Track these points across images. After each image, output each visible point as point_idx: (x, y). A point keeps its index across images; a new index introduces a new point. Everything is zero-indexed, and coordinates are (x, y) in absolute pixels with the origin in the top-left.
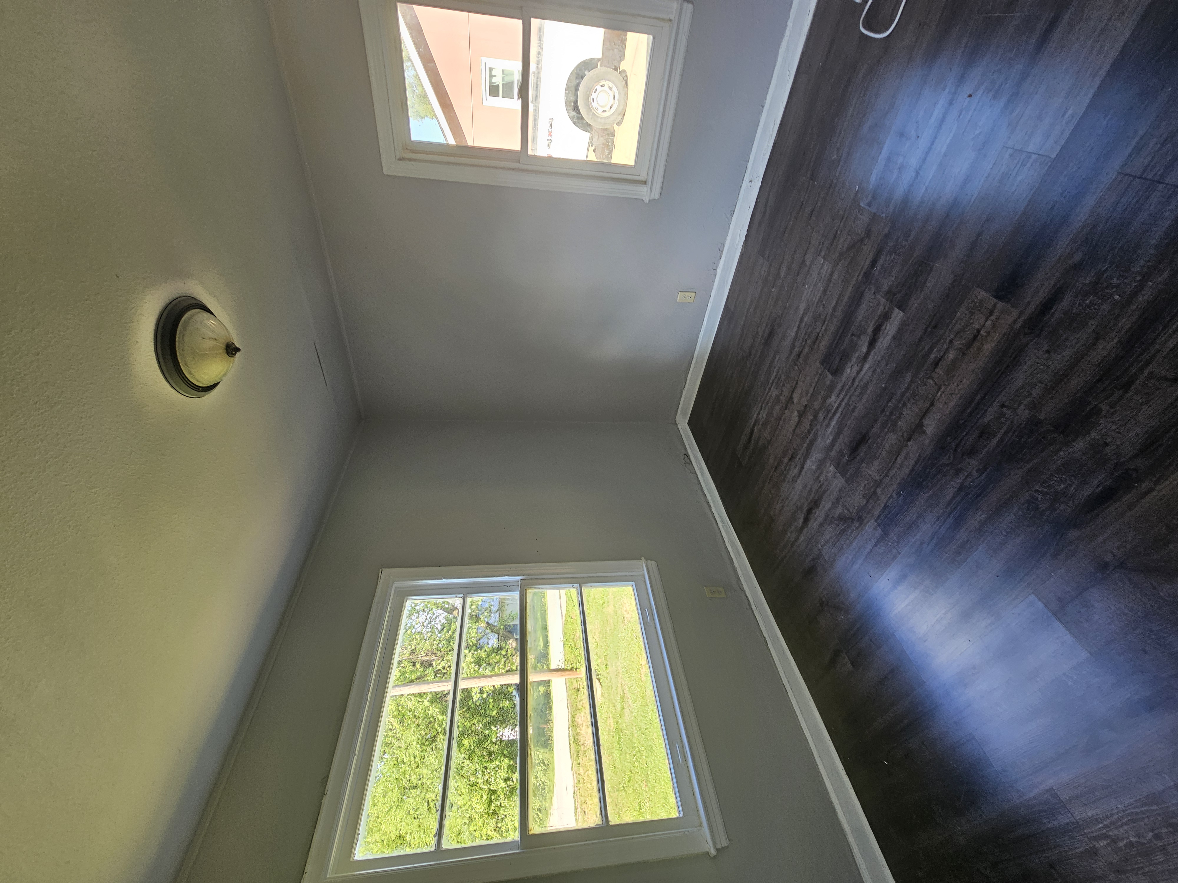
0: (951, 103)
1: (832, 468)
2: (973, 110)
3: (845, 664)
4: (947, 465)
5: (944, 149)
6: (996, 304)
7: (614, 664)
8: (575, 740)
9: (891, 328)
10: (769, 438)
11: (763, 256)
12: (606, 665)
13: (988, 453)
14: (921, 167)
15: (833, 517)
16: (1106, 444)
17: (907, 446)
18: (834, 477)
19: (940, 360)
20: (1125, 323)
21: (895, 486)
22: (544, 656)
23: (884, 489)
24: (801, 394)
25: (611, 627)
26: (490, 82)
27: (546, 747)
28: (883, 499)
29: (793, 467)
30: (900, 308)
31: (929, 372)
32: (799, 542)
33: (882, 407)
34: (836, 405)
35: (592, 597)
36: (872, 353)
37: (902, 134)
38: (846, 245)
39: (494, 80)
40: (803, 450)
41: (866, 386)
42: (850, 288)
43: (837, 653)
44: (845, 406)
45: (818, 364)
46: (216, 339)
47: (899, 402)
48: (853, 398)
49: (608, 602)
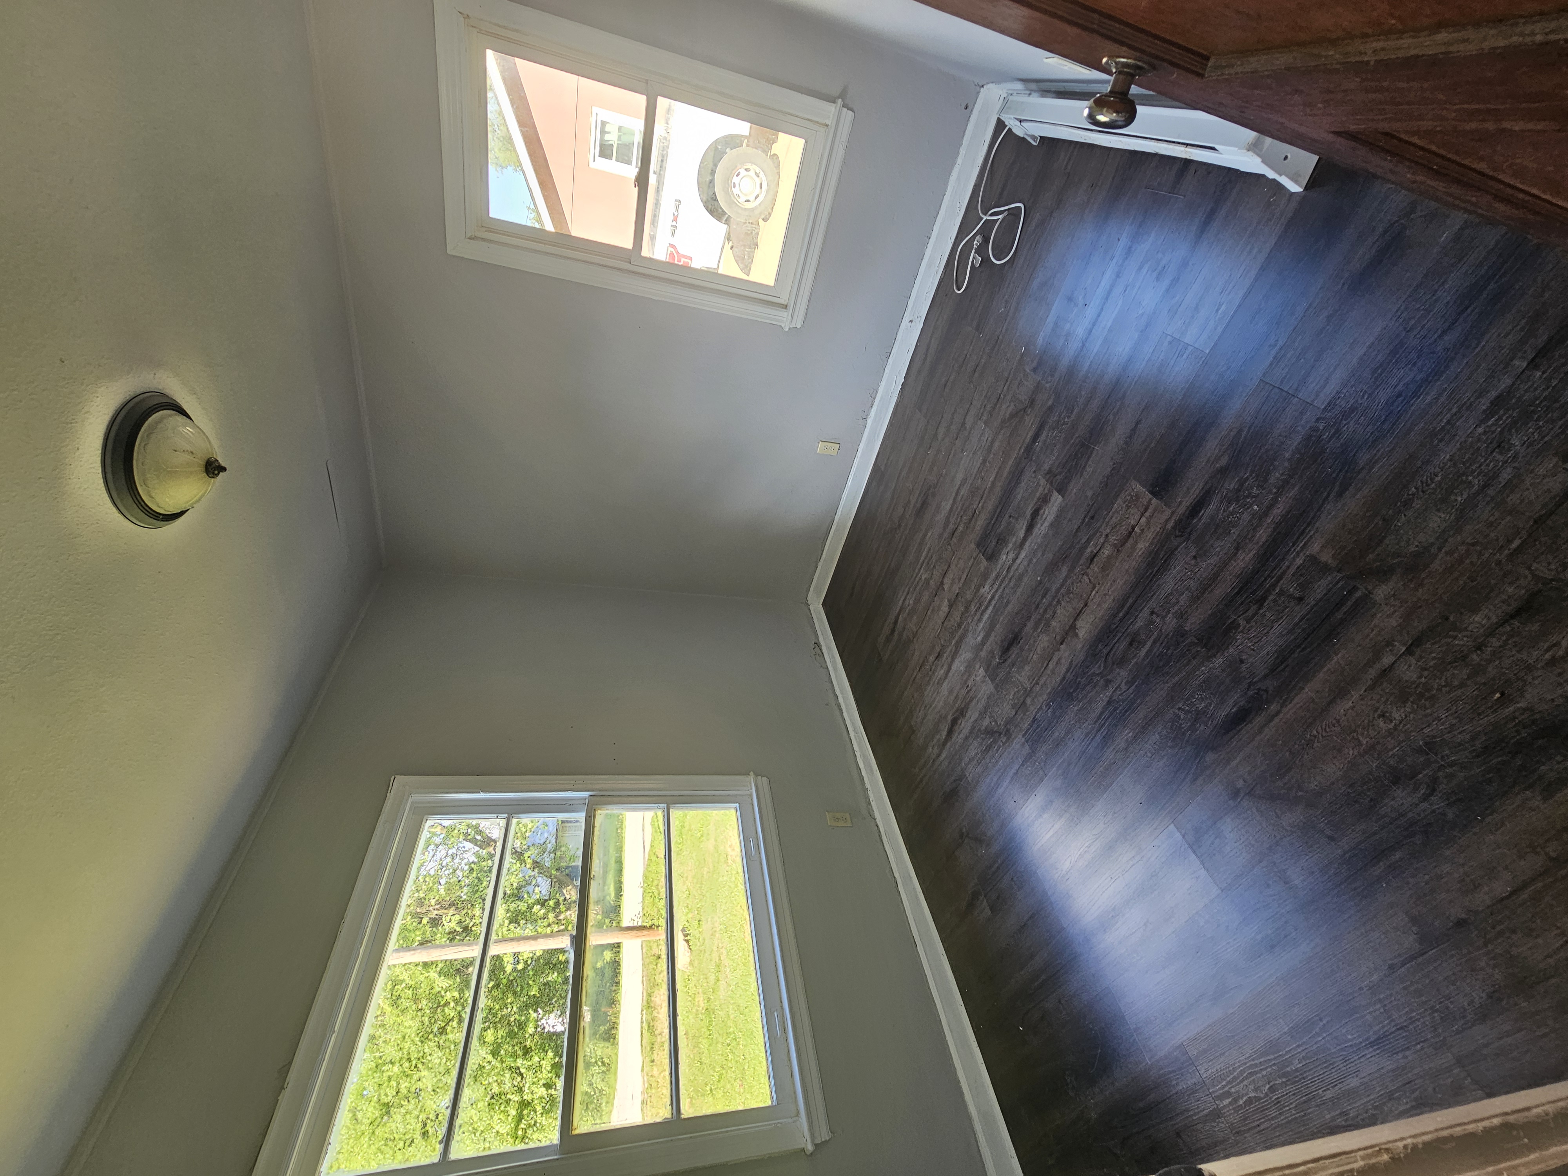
0: (1118, 275)
1: (982, 671)
2: (1137, 287)
3: (984, 910)
4: (1098, 674)
5: (1109, 324)
6: (1151, 500)
7: (709, 920)
8: (650, 1027)
9: (1050, 513)
10: (915, 630)
11: (920, 411)
12: (699, 921)
13: (1136, 663)
14: (1087, 338)
15: (979, 730)
16: (1242, 662)
17: (1059, 650)
18: (983, 682)
19: (1095, 555)
20: (1262, 535)
21: (1045, 697)
22: (616, 910)
23: (1033, 699)
24: (953, 579)
25: (709, 868)
26: (602, 139)
27: (607, 1040)
28: (1033, 710)
29: (939, 668)
30: (1060, 491)
31: (1084, 567)
32: (941, 758)
33: (1036, 603)
34: (989, 597)
35: (687, 828)
36: (1029, 540)
37: (1070, 299)
38: (1008, 413)
39: (607, 137)
40: (951, 648)
41: (1020, 578)
42: (1011, 462)
43: (975, 895)
44: (999, 598)
45: (973, 546)
46: (192, 453)
47: (1053, 599)
48: (1007, 591)
49: (708, 834)
